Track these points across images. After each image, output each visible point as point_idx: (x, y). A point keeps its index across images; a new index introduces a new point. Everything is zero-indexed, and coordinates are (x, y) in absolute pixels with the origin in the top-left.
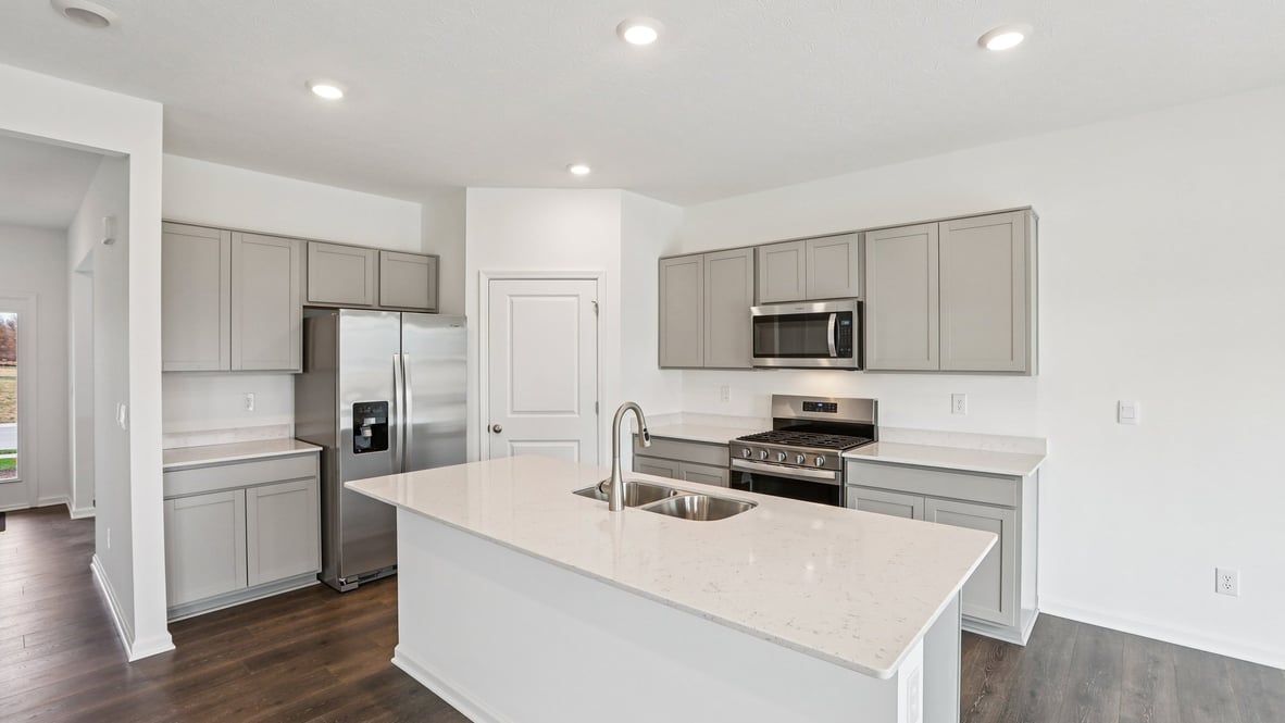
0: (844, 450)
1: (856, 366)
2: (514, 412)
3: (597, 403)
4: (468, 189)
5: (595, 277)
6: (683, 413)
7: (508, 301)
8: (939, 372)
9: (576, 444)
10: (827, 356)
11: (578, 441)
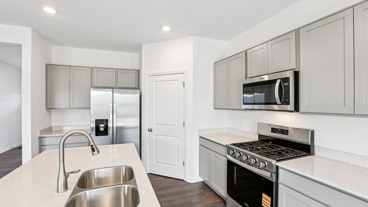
0: (278, 161)
1: (293, 110)
2: (156, 124)
3: (184, 122)
4: (143, 45)
5: (183, 72)
6: (227, 128)
7: (155, 84)
8: (354, 115)
9: (177, 138)
10: (276, 104)
11: (177, 137)
